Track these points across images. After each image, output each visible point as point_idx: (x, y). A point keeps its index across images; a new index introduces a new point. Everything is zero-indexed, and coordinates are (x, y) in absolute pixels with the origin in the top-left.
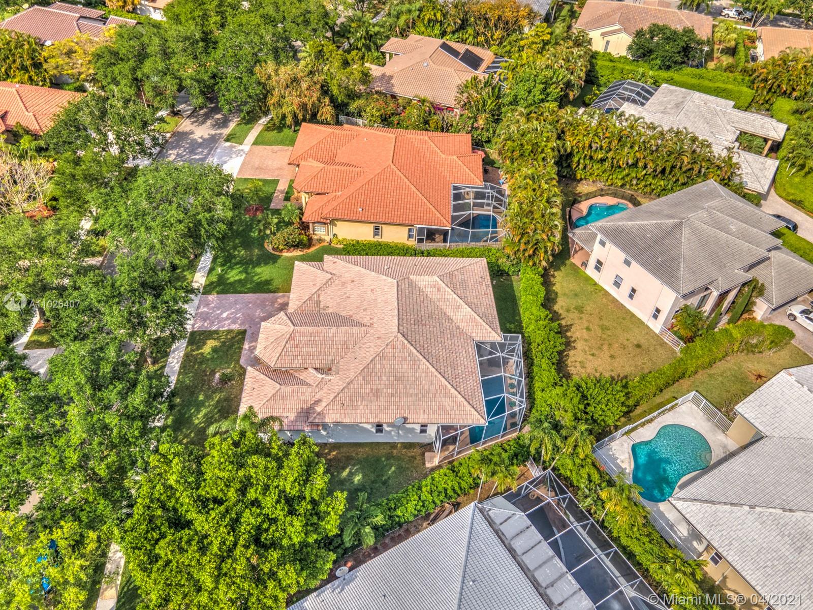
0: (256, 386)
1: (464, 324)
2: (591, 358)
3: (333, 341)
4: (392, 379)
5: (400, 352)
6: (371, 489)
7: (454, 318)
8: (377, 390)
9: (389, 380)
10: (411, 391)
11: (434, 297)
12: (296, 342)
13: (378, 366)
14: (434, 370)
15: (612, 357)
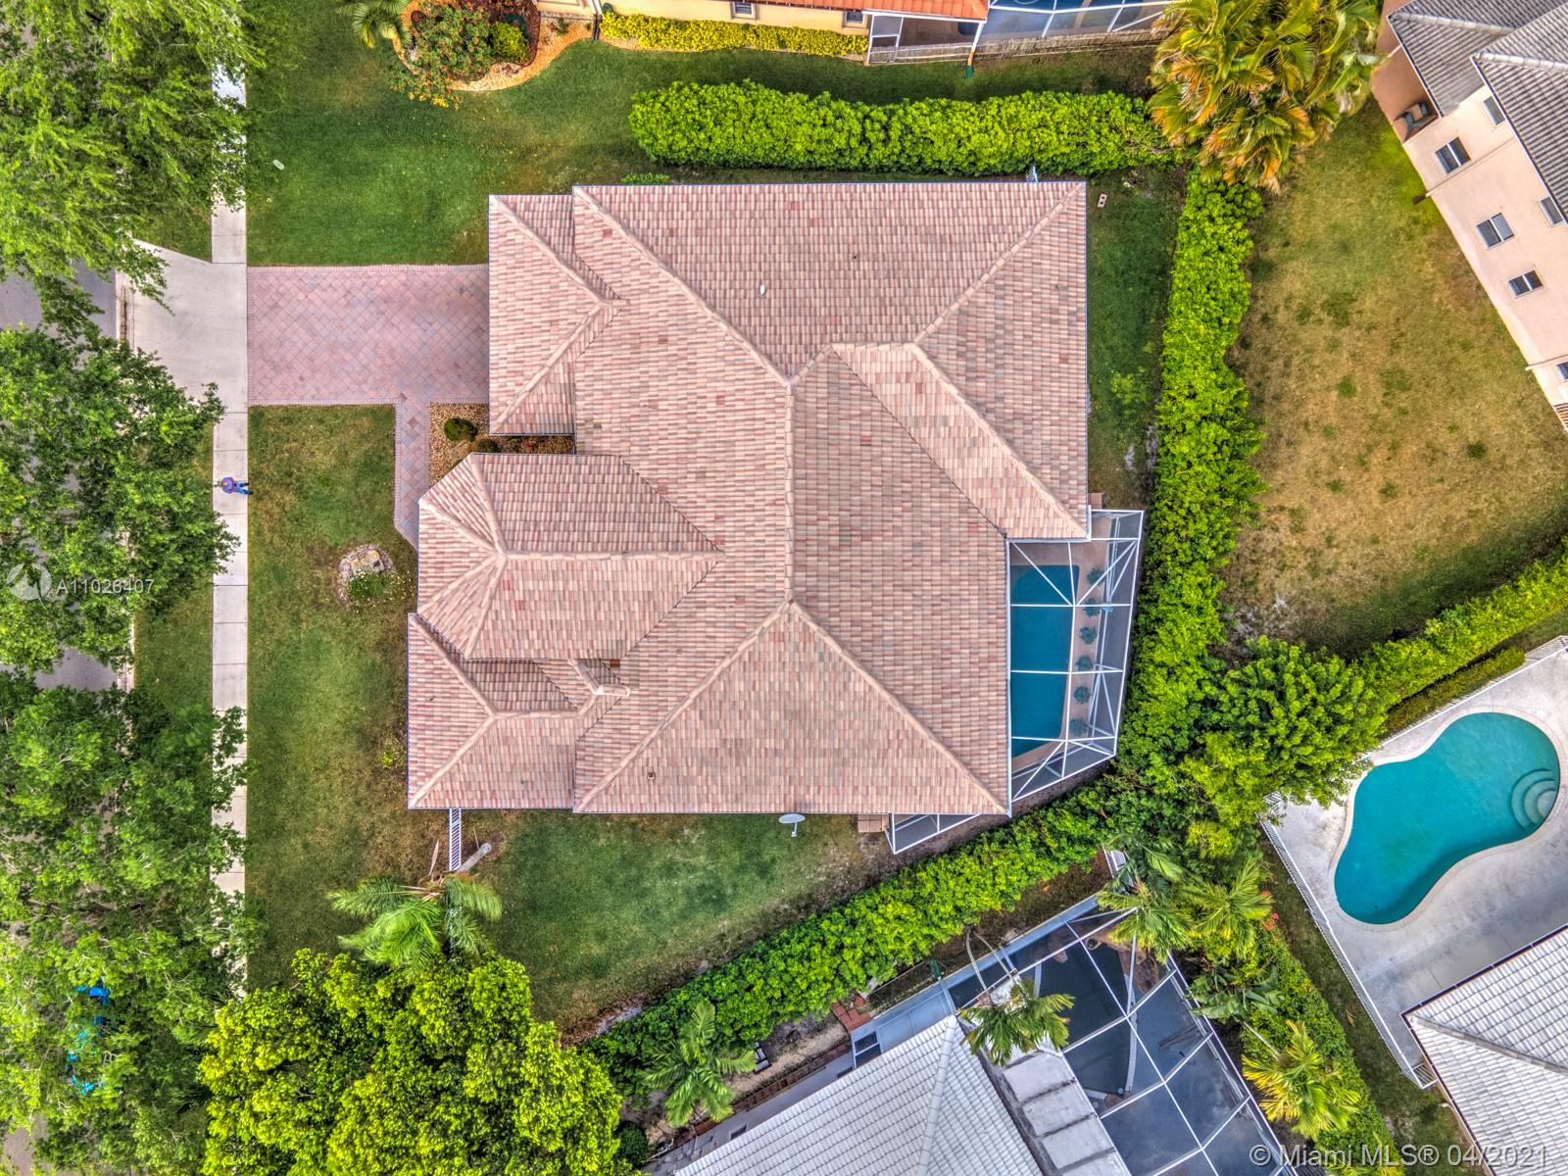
0: (437, 688)
1: (985, 493)
2: (1326, 495)
3: (615, 593)
4: (775, 715)
5: (797, 649)
6: (735, 886)
7: (959, 474)
8: (738, 742)
9: (767, 718)
10: (825, 744)
11: (904, 412)
12: (519, 596)
13: (739, 686)
14: (886, 696)
15: (1388, 491)
